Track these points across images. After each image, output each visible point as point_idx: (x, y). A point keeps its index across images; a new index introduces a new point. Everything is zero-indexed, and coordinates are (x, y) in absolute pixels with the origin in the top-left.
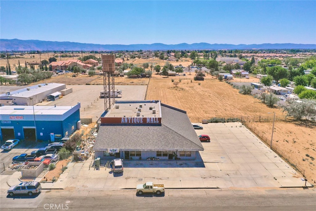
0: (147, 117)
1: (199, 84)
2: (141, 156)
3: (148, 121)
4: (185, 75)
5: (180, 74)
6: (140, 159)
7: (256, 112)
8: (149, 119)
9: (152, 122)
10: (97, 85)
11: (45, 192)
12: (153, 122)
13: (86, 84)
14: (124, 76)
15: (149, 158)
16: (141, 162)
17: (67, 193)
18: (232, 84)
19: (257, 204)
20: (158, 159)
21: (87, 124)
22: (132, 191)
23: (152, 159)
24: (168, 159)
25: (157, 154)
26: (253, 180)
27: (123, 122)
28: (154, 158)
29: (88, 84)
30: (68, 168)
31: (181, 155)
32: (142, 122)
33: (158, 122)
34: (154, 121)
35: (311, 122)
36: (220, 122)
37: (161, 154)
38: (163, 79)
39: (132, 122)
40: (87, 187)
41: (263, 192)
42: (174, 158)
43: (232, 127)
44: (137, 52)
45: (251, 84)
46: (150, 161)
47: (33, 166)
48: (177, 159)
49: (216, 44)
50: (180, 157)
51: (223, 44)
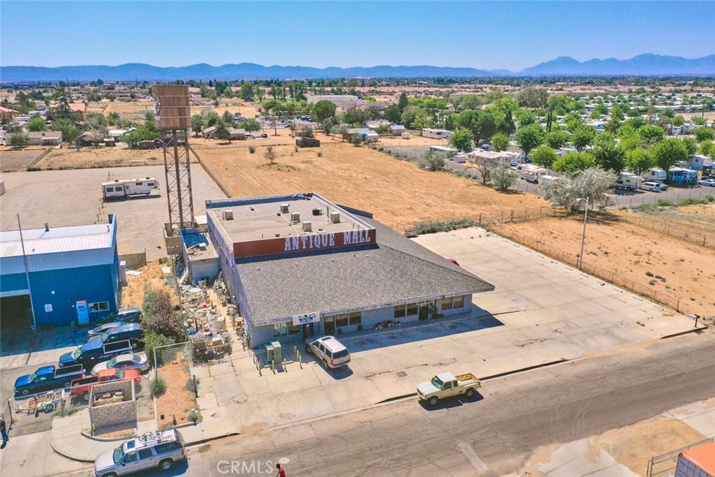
0: (345, 231)
1: (320, 155)
2: (360, 322)
3: (347, 239)
4: (265, 136)
5: (254, 133)
6: (360, 329)
7: (490, 204)
8: (349, 234)
9: (355, 240)
10: (61, 169)
11: (196, 452)
12: (357, 242)
13: (29, 170)
14: (116, 144)
15: (379, 324)
16: (366, 336)
17: (258, 440)
18: (390, 152)
19: (658, 375)
20: (399, 322)
21: (134, 269)
22: (406, 403)
23: (386, 325)
24: (418, 319)
25: (395, 312)
26: (607, 332)
27: (290, 249)
28: (389, 322)
29: (34, 170)
30: (200, 381)
31: (445, 307)
32: (332, 244)
33: (369, 240)
34: (359, 240)
35: (598, 213)
36: (440, 230)
37: (404, 311)
38: (222, 148)
39: (311, 247)
40: (294, 416)
41: (644, 352)
42: (430, 316)
43: (472, 238)
44: (91, 85)
45: (431, 148)
46: (382, 331)
47: (105, 393)
48: (437, 317)
49: (276, 68)
50: (443, 312)
51: (293, 67)
